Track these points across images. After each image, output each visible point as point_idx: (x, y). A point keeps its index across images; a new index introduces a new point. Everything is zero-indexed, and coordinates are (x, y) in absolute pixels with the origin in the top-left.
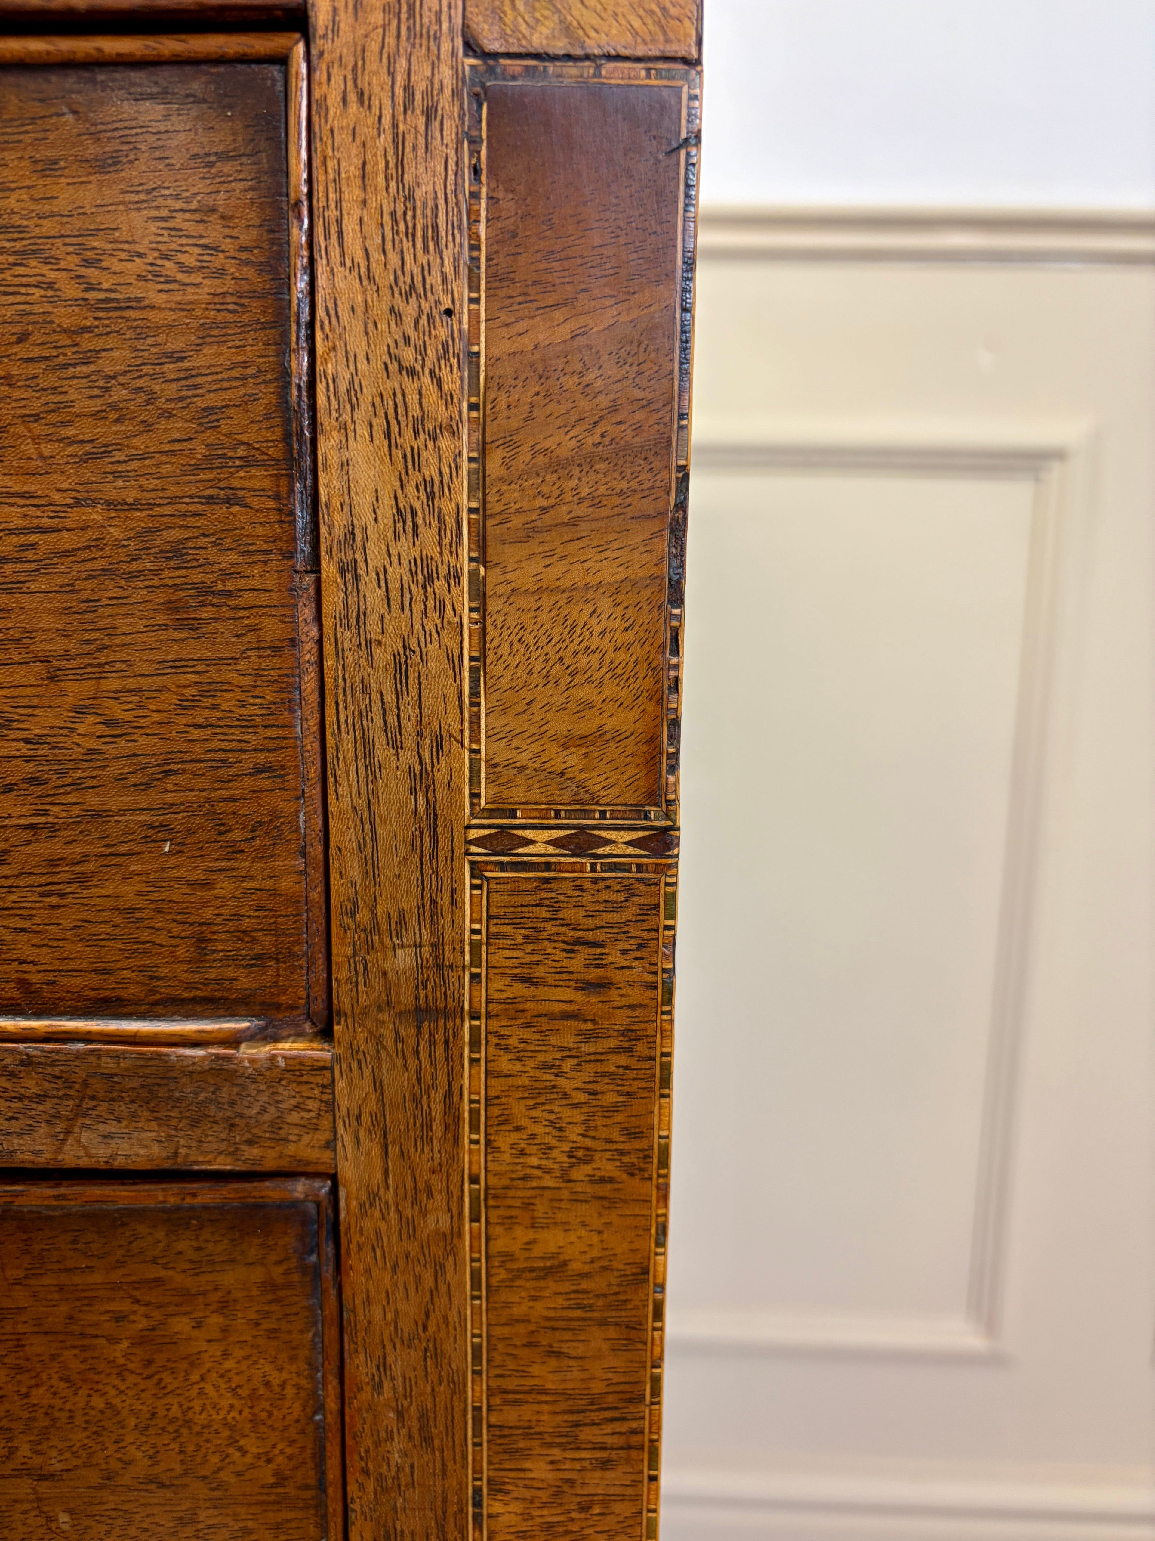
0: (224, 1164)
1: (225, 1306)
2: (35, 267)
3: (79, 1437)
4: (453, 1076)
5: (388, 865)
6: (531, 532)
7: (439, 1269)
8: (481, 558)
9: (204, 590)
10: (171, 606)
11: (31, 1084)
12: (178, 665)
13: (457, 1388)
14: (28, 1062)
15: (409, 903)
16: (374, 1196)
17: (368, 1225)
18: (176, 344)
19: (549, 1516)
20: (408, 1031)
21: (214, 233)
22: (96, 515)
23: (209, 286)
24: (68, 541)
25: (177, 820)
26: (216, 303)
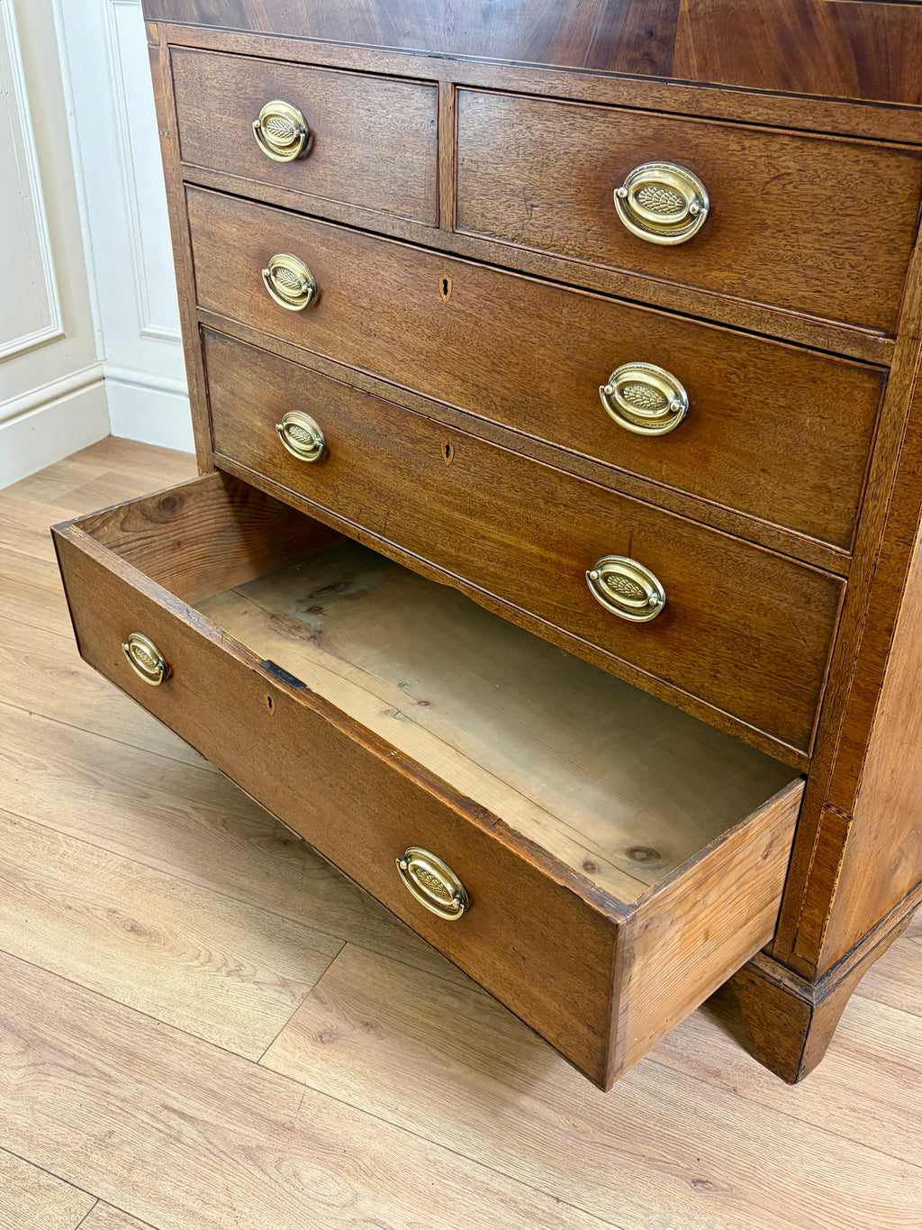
0: (871, 360)
1: (864, 391)
2: (881, 184)
3: (831, 411)
5: (914, 308)
7: (905, 392)
9: (895, 248)
10: (889, 250)
11: (842, 337)
12: (888, 261)
13: (903, 418)
14: (842, 332)
15: (916, 315)
16: (896, 374)
17: (894, 379)
18: (901, 201)
19: (914, 451)
20: (910, 341)
21: (913, 182)
22: (880, 231)
24: (874, 235)
25: (880, 291)
26: (910, 194)
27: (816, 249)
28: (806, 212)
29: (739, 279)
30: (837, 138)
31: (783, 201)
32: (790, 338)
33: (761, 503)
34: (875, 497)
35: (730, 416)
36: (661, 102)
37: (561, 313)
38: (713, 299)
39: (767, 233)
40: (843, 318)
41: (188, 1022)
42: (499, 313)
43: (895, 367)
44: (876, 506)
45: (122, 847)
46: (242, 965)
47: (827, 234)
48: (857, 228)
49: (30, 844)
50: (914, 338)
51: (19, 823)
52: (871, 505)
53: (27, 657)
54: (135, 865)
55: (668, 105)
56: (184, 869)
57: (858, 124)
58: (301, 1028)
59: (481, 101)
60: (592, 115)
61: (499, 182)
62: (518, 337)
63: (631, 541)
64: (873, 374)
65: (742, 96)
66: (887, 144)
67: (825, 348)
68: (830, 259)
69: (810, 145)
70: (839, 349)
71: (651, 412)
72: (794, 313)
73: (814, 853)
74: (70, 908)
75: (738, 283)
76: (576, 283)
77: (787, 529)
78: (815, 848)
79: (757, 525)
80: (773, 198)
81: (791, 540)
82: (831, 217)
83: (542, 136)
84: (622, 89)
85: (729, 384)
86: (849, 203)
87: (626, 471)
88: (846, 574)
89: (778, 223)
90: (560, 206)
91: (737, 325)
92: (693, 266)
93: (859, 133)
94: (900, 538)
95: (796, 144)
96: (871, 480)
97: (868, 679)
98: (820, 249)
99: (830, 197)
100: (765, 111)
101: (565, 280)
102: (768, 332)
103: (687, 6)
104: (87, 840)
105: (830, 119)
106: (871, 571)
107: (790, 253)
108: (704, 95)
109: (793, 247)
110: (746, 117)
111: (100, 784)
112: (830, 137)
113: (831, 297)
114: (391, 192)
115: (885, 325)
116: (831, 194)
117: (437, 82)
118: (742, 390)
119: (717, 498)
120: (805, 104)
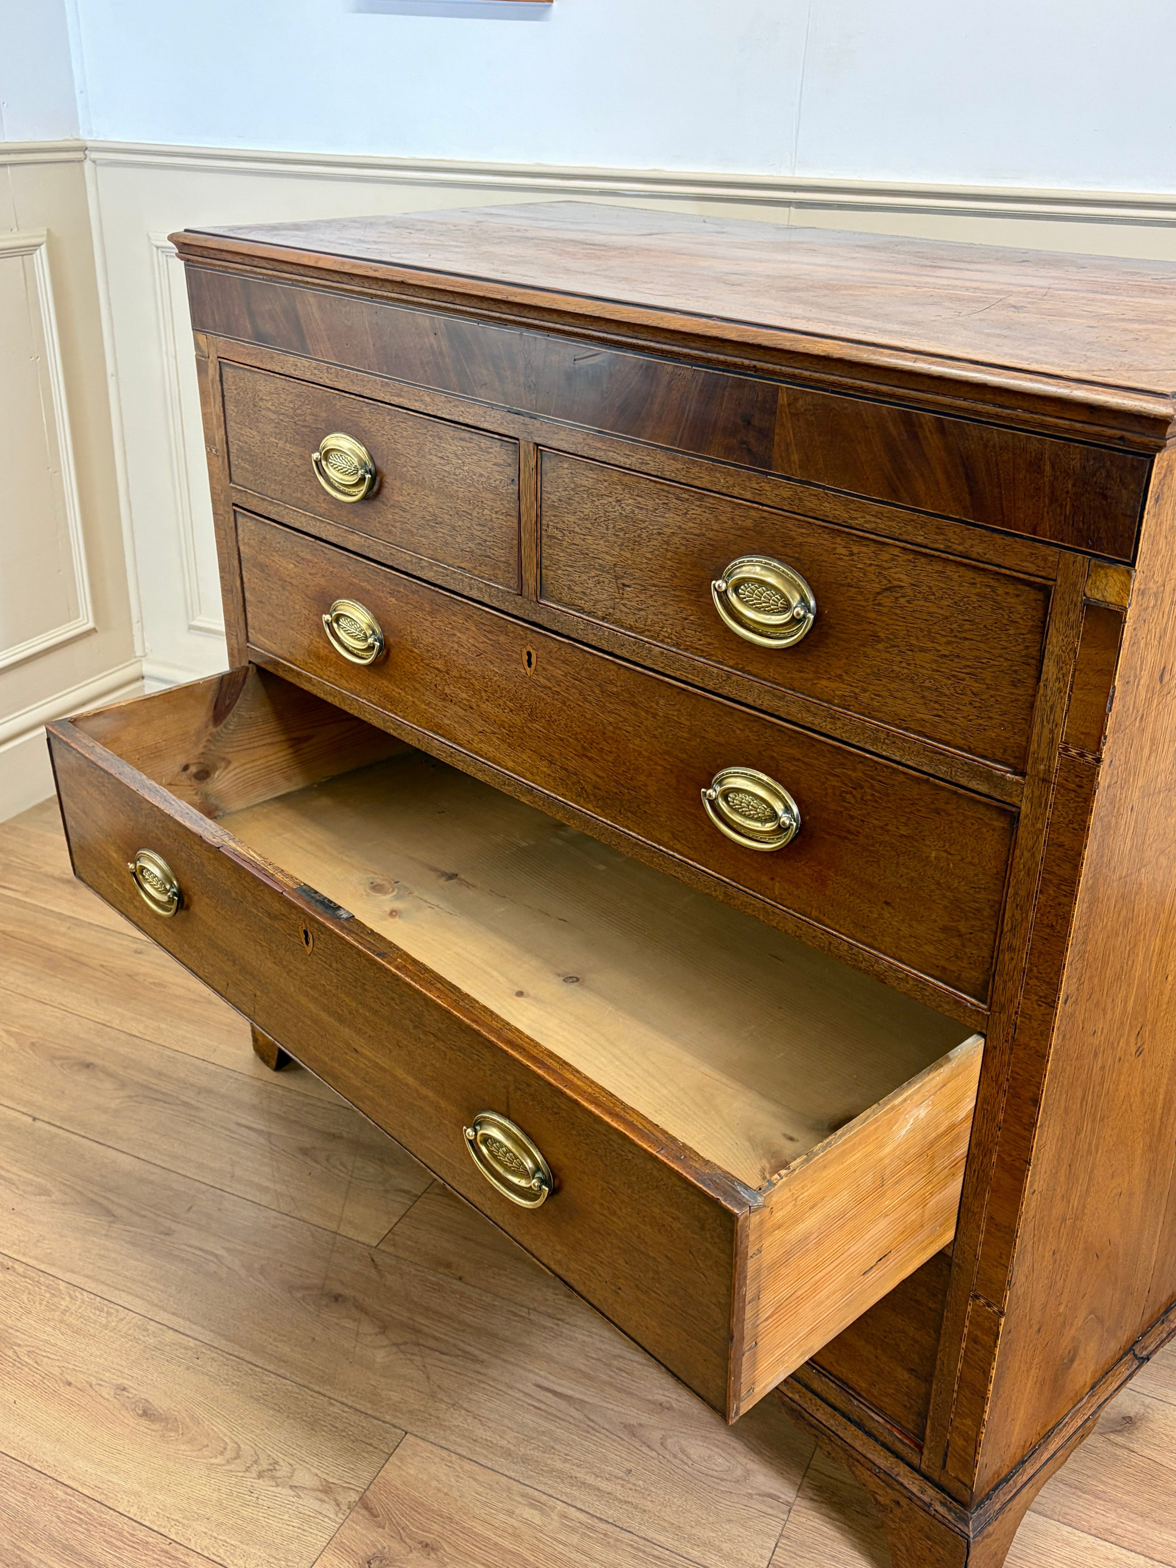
0: (999, 797)
1: (994, 830)
2: (1001, 611)
3: (958, 848)
4: (1048, 795)
5: (1043, 746)
6: (1082, 689)
7: (1038, 837)
8: (1071, 691)
9: (1019, 680)
10: (1013, 681)
11: (966, 768)
12: (1012, 693)
13: (1037, 865)
14: (966, 763)
15: (1045, 756)
16: (1027, 815)
17: (1025, 822)
18: (1023, 632)
19: (1051, 903)
20: (1040, 783)
21: (1034, 613)
22: (1002, 660)
23: (1032, 623)
24: (995, 663)
25: (1005, 724)
26: (1033, 626)
27: (934, 670)
28: (921, 630)
29: (852, 691)
30: (951, 557)
31: (896, 615)
32: (909, 763)
33: (886, 939)
35: (846, 838)
36: (760, 495)
37: (658, 704)
38: (823, 711)
39: (880, 646)
40: (966, 747)
41: (206, 1542)
42: (589, 695)
43: (1025, 808)
44: (1012, 959)
45: (138, 1301)
46: (277, 1463)
47: (945, 656)
48: (978, 653)
49: (25, 1297)
50: (1044, 780)
51: (13, 1267)
52: (1007, 957)
53: (33, 1044)
54: (152, 1326)
55: (769, 499)
56: (211, 1331)
57: (972, 546)
58: (345, 1550)
59: (566, 466)
60: (687, 497)
61: (587, 554)
62: (610, 723)
64: (1002, 812)
65: (847, 500)
66: (1003, 571)
67: (948, 778)
68: (950, 682)
69: (923, 560)
70: (963, 781)
71: (759, 825)
72: (912, 735)
73: (962, 1351)
74: (70, 1384)
75: (851, 697)
76: (672, 674)
77: (916, 972)
78: (964, 1345)
79: (883, 964)
80: (885, 610)
81: (921, 985)
82: (950, 639)
83: (633, 512)
84: (718, 475)
85: (845, 804)
86: (967, 626)
87: (734, 884)
88: (984, 1031)
89: (891, 637)
90: (654, 589)
91: (850, 741)
92: (800, 672)
93: (974, 556)
94: (1041, 997)
95: (907, 557)
96: (1005, 929)
97: (1014, 1153)
98: (938, 671)
99: (947, 618)
100: (873, 519)
101: (661, 670)
102: (884, 753)
103: (785, 399)
104: (95, 1292)
105: (942, 537)
106: (1011, 1031)
107: (905, 671)
108: (807, 493)
109: (909, 664)
110: (853, 523)
111: (114, 1216)
112: (944, 555)
113: (953, 724)
114: (468, 549)
115: (1012, 761)
116: (948, 614)
117: (518, 439)
118: (859, 812)
119: (838, 927)
120: (915, 518)
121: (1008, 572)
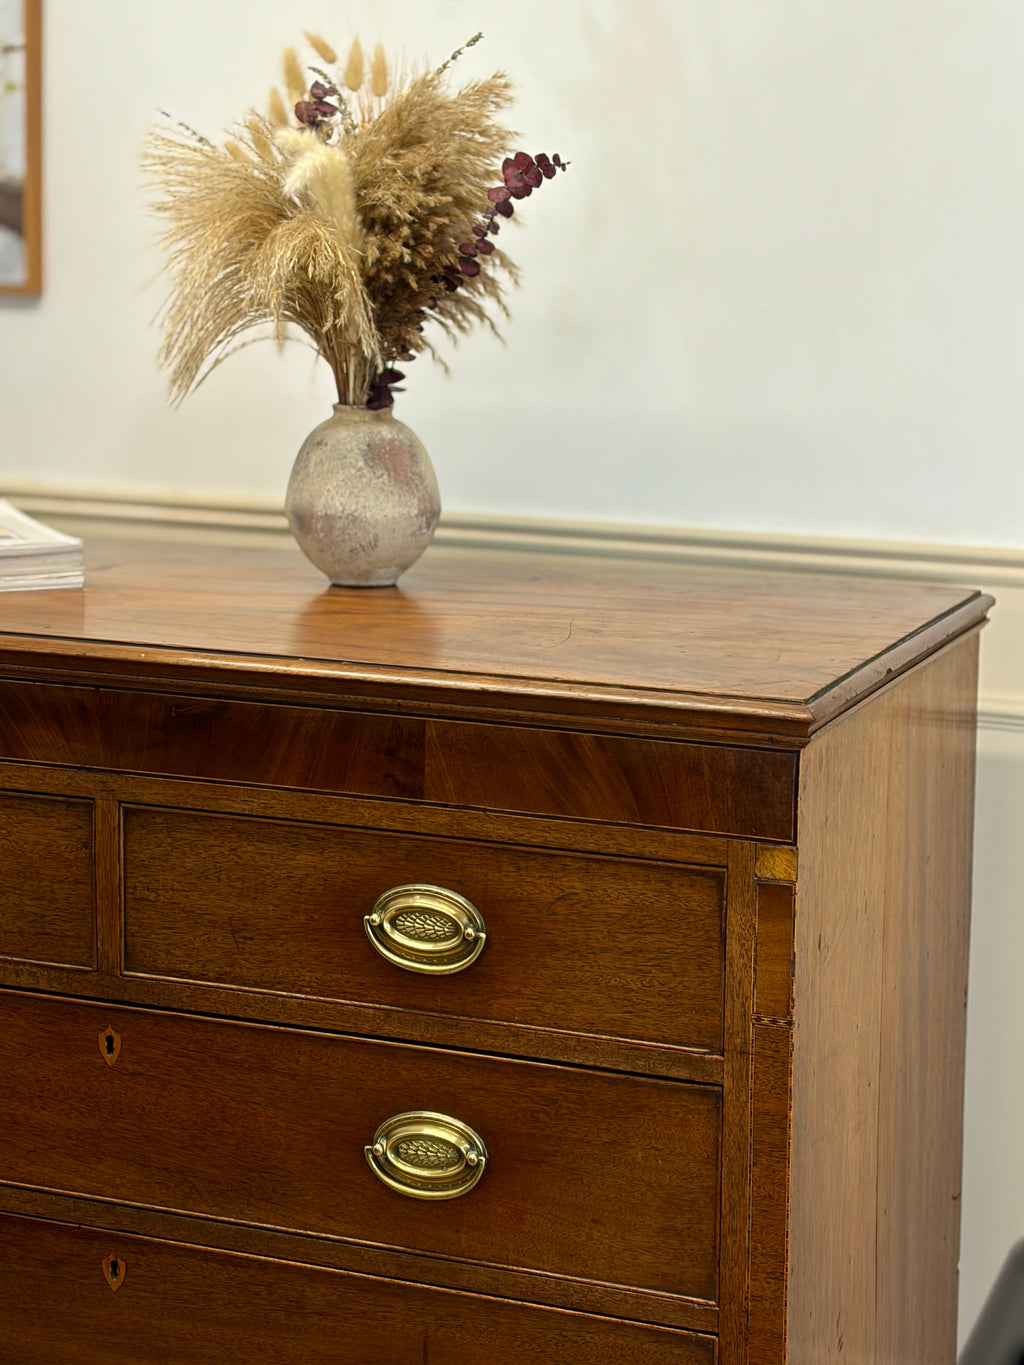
0: (700, 1080)
1: (699, 1114)
2: (677, 902)
3: (665, 1141)
4: (748, 1067)
5: (736, 1021)
6: (765, 960)
7: (744, 1110)
8: (755, 964)
9: (704, 963)
10: (698, 965)
11: (663, 1057)
12: (699, 977)
13: (747, 1139)
14: (663, 1053)
15: (740, 1029)
16: (731, 1091)
17: (729, 1098)
18: (702, 918)
19: (766, 1173)
20: (739, 1056)
21: (711, 900)
22: (685, 947)
23: (709, 909)
24: (680, 951)
25: (696, 1007)
26: (709, 912)
27: (618, 968)
28: (601, 932)
29: (533, 1005)
30: (623, 859)
31: (573, 921)
32: (605, 1065)
33: (597, 1262)
34: (733, 1231)
35: (542, 1161)
36: (413, 824)
37: (297, 1062)
38: (504, 1030)
39: (559, 954)
40: (661, 1038)
42: (201, 1071)
43: (727, 1083)
44: (735, 1241)
47: (628, 952)
48: (660, 945)
50: (741, 1053)
52: (729, 1240)
55: (424, 827)
57: (644, 847)
59: (158, 820)
60: (323, 836)
61: (192, 912)
62: (232, 1098)
63: (426, 1344)
64: (705, 1094)
65: (511, 819)
66: (676, 865)
67: (647, 1072)
68: (636, 977)
69: (594, 866)
70: (663, 1072)
71: (440, 1171)
72: (604, 1037)
75: (532, 1010)
76: (316, 1025)
77: (635, 1288)
79: (597, 1290)
80: (560, 918)
81: (642, 1301)
82: (631, 936)
84: (362, 810)
85: (538, 1124)
86: (647, 921)
87: (409, 1250)
88: (716, 1330)
89: (570, 943)
90: (284, 936)
91: (538, 1056)
92: (473, 995)
93: (647, 854)
94: (769, 1273)
95: (578, 865)
96: (724, 1213)
98: (622, 969)
99: (625, 916)
100: (540, 834)
101: (300, 1023)
102: (577, 1061)
103: (434, 732)
105: (613, 842)
106: (744, 1320)
107: (589, 974)
108: (467, 817)
109: (592, 967)
110: (520, 839)
112: (616, 859)
113: (644, 1017)
114: (16, 930)
115: (708, 1041)
116: (626, 912)
117: (93, 799)
118: (555, 1130)
119: (541, 1265)
120: (582, 827)
121: (680, 865)
